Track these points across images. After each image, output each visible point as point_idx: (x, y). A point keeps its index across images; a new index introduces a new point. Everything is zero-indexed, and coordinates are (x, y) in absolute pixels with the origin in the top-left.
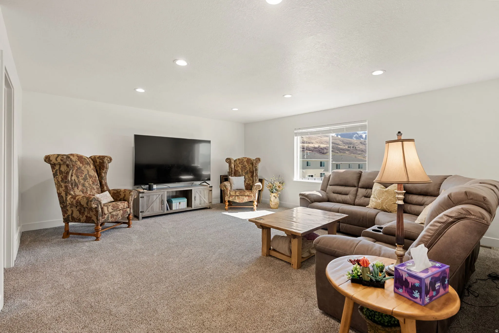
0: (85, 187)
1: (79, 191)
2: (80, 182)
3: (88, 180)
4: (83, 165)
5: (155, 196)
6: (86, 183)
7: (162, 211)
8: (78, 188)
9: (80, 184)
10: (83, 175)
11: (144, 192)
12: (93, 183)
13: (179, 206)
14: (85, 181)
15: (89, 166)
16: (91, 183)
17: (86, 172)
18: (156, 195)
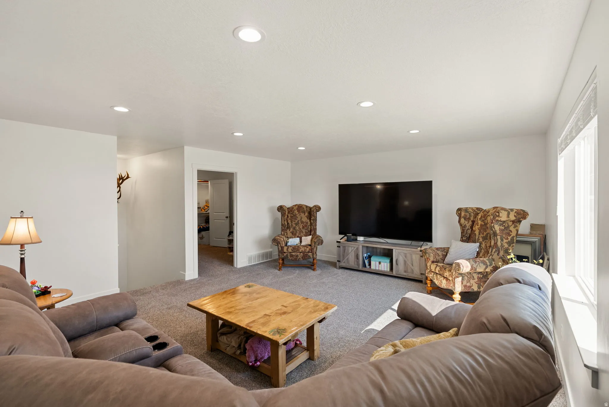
0: (295, 230)
1: (290, 232)
2: (292, 226)
3: (299, 225)
4: (299, 213)
5: (350, 248)
6: (297, 227)
7: (357, 266)
8: (289, 230)
9: (292, 227)
10: (296, 221)
11: (340, 242)
12: (303, 228)
13: (379, 267)
14: (296, 225)
15: (303, 214)
16: (301, 227)
17: (299, 219)
18: (352, 247)
